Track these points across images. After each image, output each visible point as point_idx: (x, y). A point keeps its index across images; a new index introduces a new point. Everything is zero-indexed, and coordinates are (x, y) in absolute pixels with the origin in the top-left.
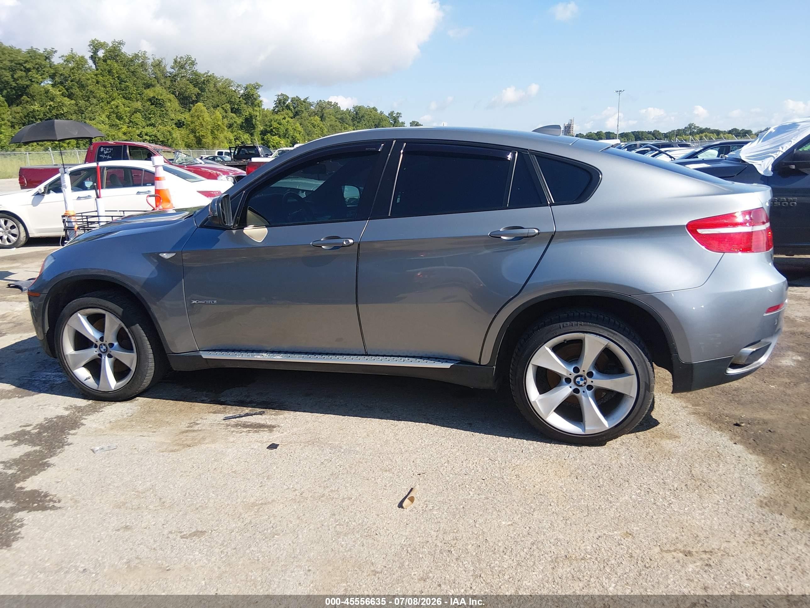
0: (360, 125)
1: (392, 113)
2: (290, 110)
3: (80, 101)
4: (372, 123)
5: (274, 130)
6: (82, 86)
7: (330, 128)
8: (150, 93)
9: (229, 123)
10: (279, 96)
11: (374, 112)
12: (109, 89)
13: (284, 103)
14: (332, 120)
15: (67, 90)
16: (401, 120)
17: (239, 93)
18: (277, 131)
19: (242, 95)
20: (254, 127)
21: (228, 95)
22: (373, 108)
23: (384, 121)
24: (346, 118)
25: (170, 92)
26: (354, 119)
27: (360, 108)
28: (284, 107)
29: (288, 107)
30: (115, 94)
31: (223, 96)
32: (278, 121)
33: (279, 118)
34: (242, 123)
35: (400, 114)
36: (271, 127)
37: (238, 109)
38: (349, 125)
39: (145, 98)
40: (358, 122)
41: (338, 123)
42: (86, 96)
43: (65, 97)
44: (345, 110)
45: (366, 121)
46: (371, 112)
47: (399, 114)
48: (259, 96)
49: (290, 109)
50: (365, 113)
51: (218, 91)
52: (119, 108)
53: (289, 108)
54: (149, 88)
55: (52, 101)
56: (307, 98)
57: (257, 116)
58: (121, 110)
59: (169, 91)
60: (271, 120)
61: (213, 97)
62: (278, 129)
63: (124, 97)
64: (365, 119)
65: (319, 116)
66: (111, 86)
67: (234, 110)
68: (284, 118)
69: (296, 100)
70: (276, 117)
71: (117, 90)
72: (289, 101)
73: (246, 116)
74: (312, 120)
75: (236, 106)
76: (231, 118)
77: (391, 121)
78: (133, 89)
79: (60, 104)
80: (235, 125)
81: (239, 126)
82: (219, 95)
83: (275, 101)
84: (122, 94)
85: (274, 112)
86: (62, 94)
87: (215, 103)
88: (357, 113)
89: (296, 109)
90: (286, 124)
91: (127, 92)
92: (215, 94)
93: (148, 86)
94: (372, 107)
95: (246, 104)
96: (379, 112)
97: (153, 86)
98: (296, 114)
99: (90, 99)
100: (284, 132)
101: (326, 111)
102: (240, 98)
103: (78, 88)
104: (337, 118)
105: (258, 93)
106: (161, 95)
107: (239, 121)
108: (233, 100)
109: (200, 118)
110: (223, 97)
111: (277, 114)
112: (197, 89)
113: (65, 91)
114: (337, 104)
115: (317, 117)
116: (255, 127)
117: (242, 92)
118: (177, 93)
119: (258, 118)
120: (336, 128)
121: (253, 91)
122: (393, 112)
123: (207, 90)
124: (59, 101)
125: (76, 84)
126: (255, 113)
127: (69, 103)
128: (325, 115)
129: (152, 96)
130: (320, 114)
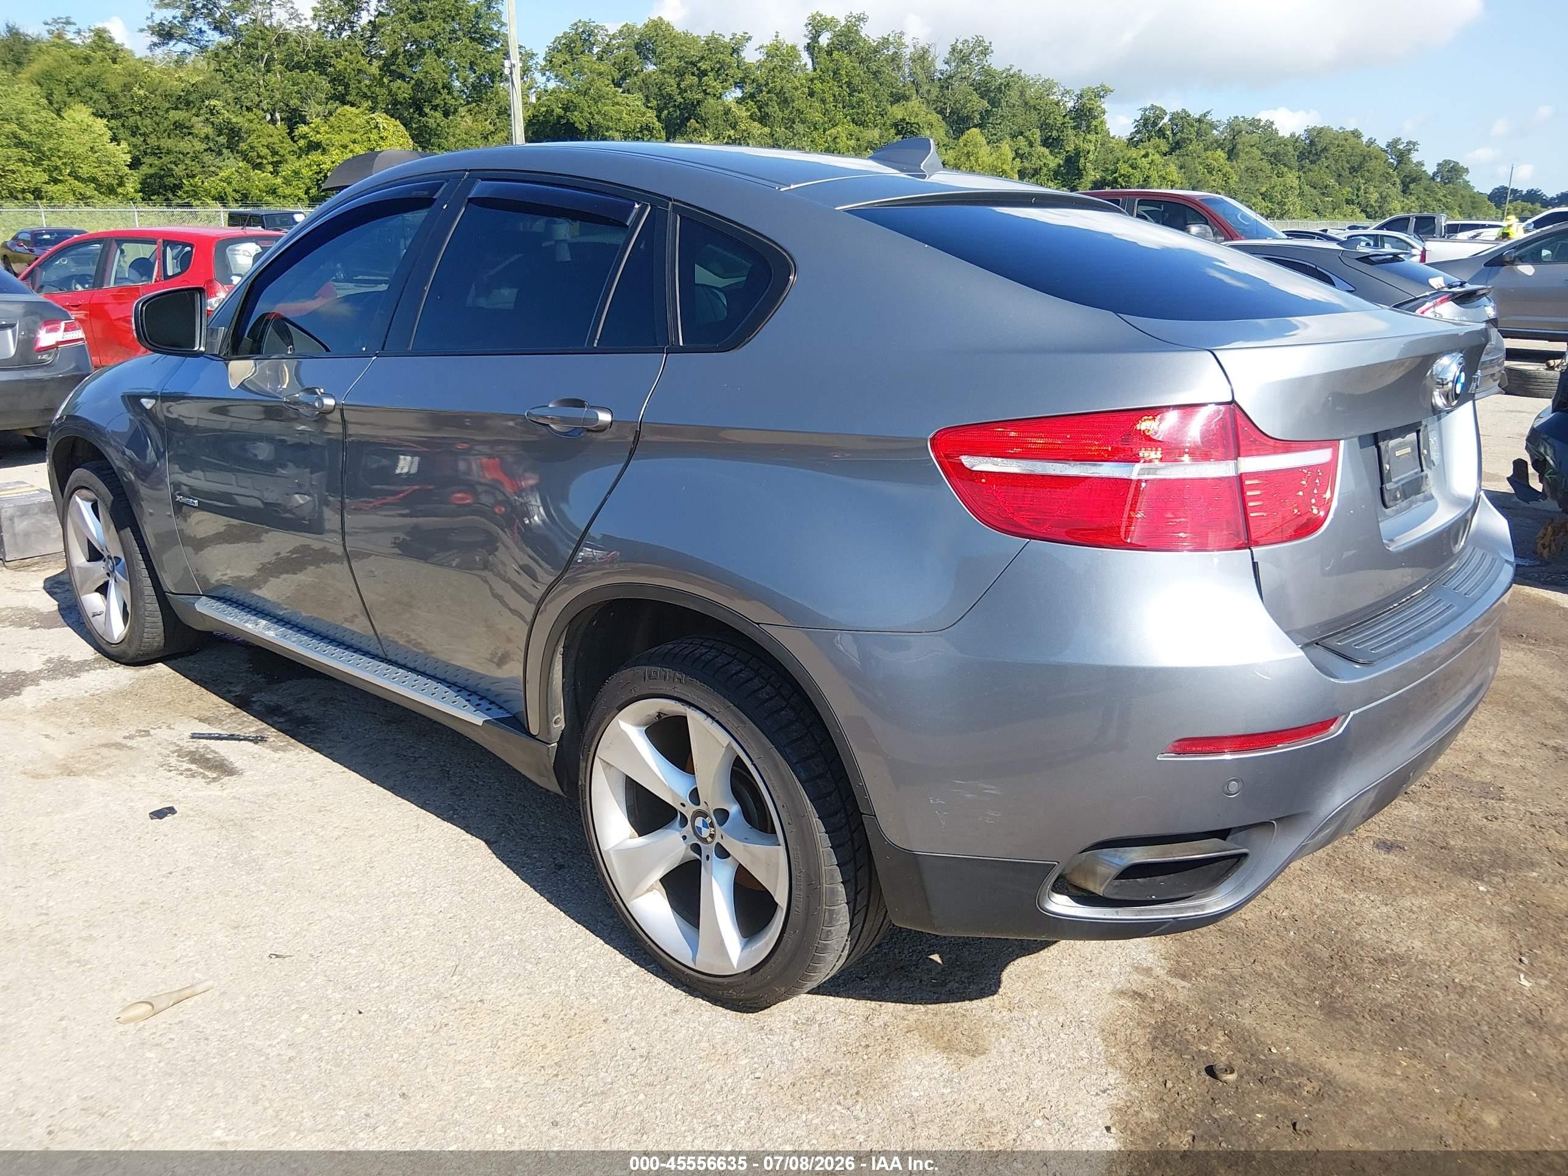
0: (1316, 168)
1: (1396, 142)
2: (1164, 138)
3: (778, 129)
4: (1345, 163)
5: (1120, 180)
6: (785, 102)
7: (1245, 174)
8: (898, 112)
9: (1034, 167)
10: (1146, 110)
11: (1352, 140)
12: (830, 106)
13: (1155, 124)
14: (1253, 158)
15: (760, 108)
16: (1415, 157)
17: (1065, 108)
18: (1126, 182)
19: (1070, 111)
20: (1079, 174)
21: (1042, 113)
22: (1353, 133)
23: (1374, 161)
24: (1286, 154)
25: (935, 109)
26: (1304, 154)
27: (1320, 131)
28: (1153, 133)
29: (1161, 133)
30: (840, 116)
31: (1034, 113)
32: (1130, 162)
33: (1134, 155)
34: (1059, 166)
35: (1414, 144)
36: (1116, 172)
37: (1057, 139)
38: (1291, 168)
39: (889, 122)
40: (1312, 162)
41: (1265, 165)
42: (789, 119)
43: (754, 120)
44: (1287, 135)
45: (1331, 160)
46: (1346, 140)
47: (1412, 146)
48: (1104, 112)
49: (1164, 136)
50: (1331, 143)
51: (1026, 104)
52: (838, 140)
53: (1164, 134)
54: (898, 101)
55: (733, 129)
56: (1208, 112)
57: (1088, 152)
58: (842, 144)
59: (934, 106)
60: (1118, 160)
61: (1014, 116)
62: (1129, 177)
63: (853, 121)
64: (1328, 156)
65: (1227, 149)
66: (835, 100)
67: (1051, 141)
68: (1146, 156)
69: (1181, 119)
70: (1133, 153)
71: (844, 107)
72: (1166, 120)
73: (1068, 152)
74: (1207, 158)
75: (1055, 134)
76: (1039, 158)
77: (1392, 161)
78: (870, 105)
79: (745, 134)
80: (1045, 170)
81: (1052, 173)
82: (1028, 113)
83: (1136, 121)
84: (850, 115)
85: (1132, 142)
86: (751, 117)
87: (1015, 128)
88: (1312, 143)
89: (1178, 137)
90: (1148, 166)
91: (859, 111)
92: (1019, 111)
93: (898, 98)
94: (1350, 128)
95: (1074, 128)
96: (1365, 140)
97: (907, 98)
98: (1176, 146)
99: (794, 126)
100: (1141, 183)
101: (1243, 139)
102: (1064, 116)
103: (778, 104)
104: (1265, 153)
105: (1103, 106)
106: (917, 115)
107: (1053, 161)
108: (1051, 122)
109: (971, 158)
110: (1034, 116)
111: (1136, 147)
112: (985, 103)
113: (756, 110)
114: (1272, 123)
115: (1219, 152)
116: (1082, 175)
117: (1070, 104)
118: (948, 111)
119: (1091, 157)
120: (1260, 174)
121: (1092, 102)
122: (1400, 139)
123: (1004, 104)
124: (744, 128)
125: (775, 98)
126: (1086, 146)
127: (759, 132)
128: (1239, 147)
129: (900, 117)
130: (1229, 146)
